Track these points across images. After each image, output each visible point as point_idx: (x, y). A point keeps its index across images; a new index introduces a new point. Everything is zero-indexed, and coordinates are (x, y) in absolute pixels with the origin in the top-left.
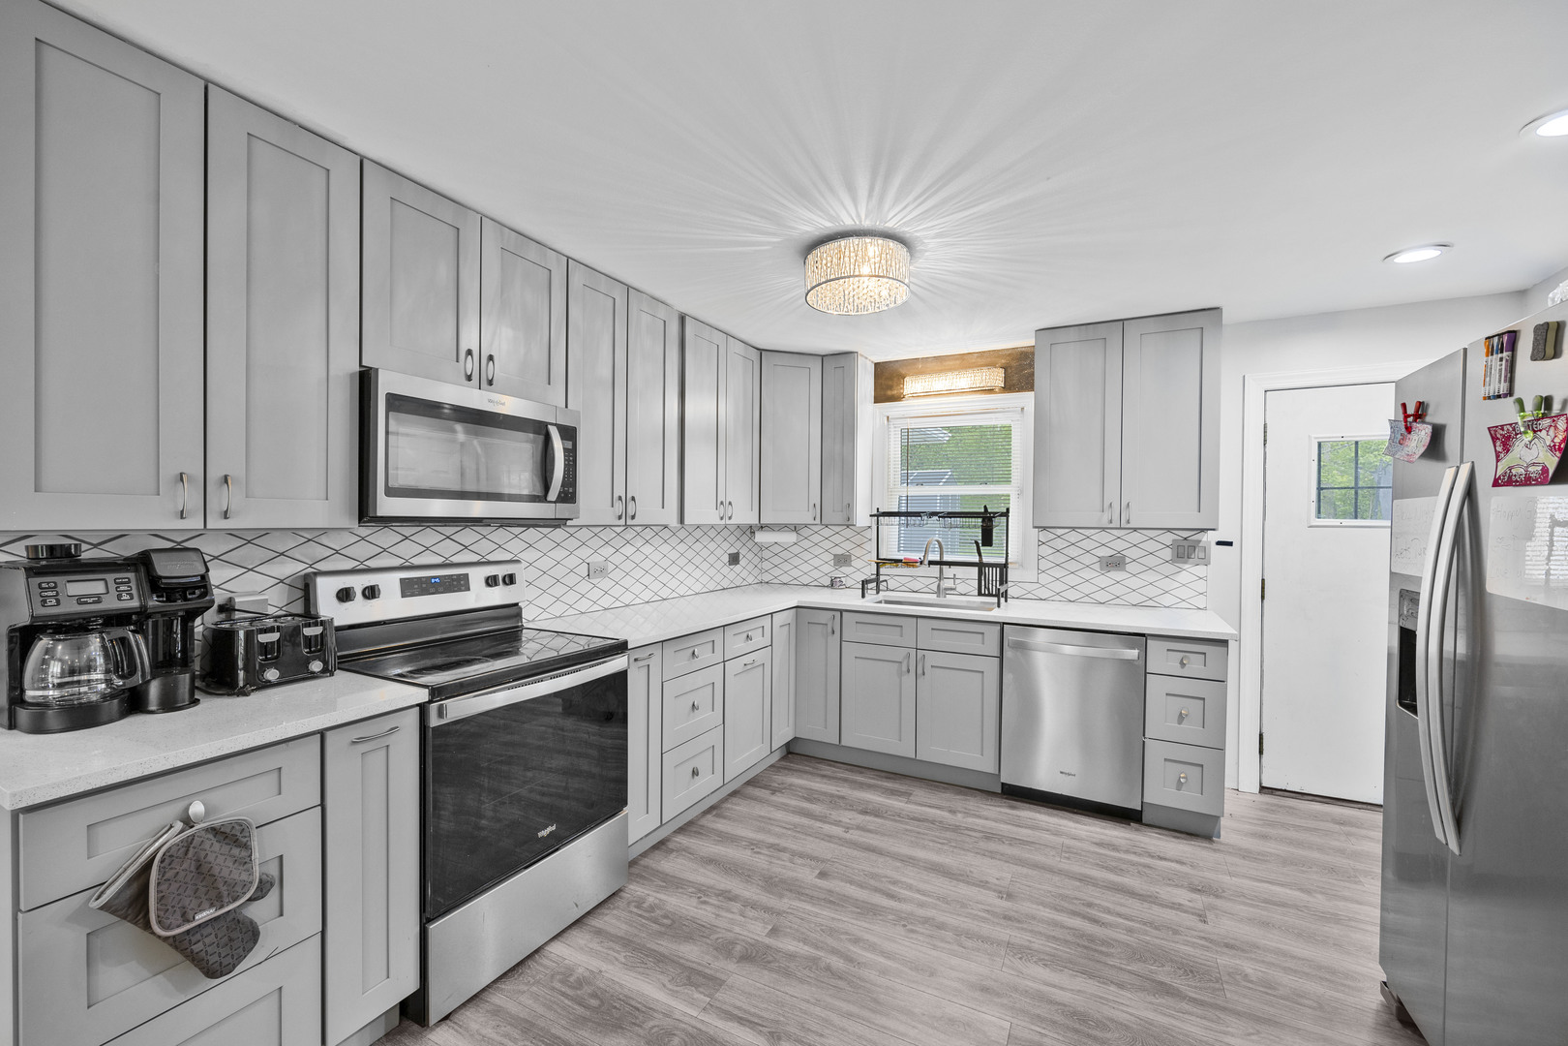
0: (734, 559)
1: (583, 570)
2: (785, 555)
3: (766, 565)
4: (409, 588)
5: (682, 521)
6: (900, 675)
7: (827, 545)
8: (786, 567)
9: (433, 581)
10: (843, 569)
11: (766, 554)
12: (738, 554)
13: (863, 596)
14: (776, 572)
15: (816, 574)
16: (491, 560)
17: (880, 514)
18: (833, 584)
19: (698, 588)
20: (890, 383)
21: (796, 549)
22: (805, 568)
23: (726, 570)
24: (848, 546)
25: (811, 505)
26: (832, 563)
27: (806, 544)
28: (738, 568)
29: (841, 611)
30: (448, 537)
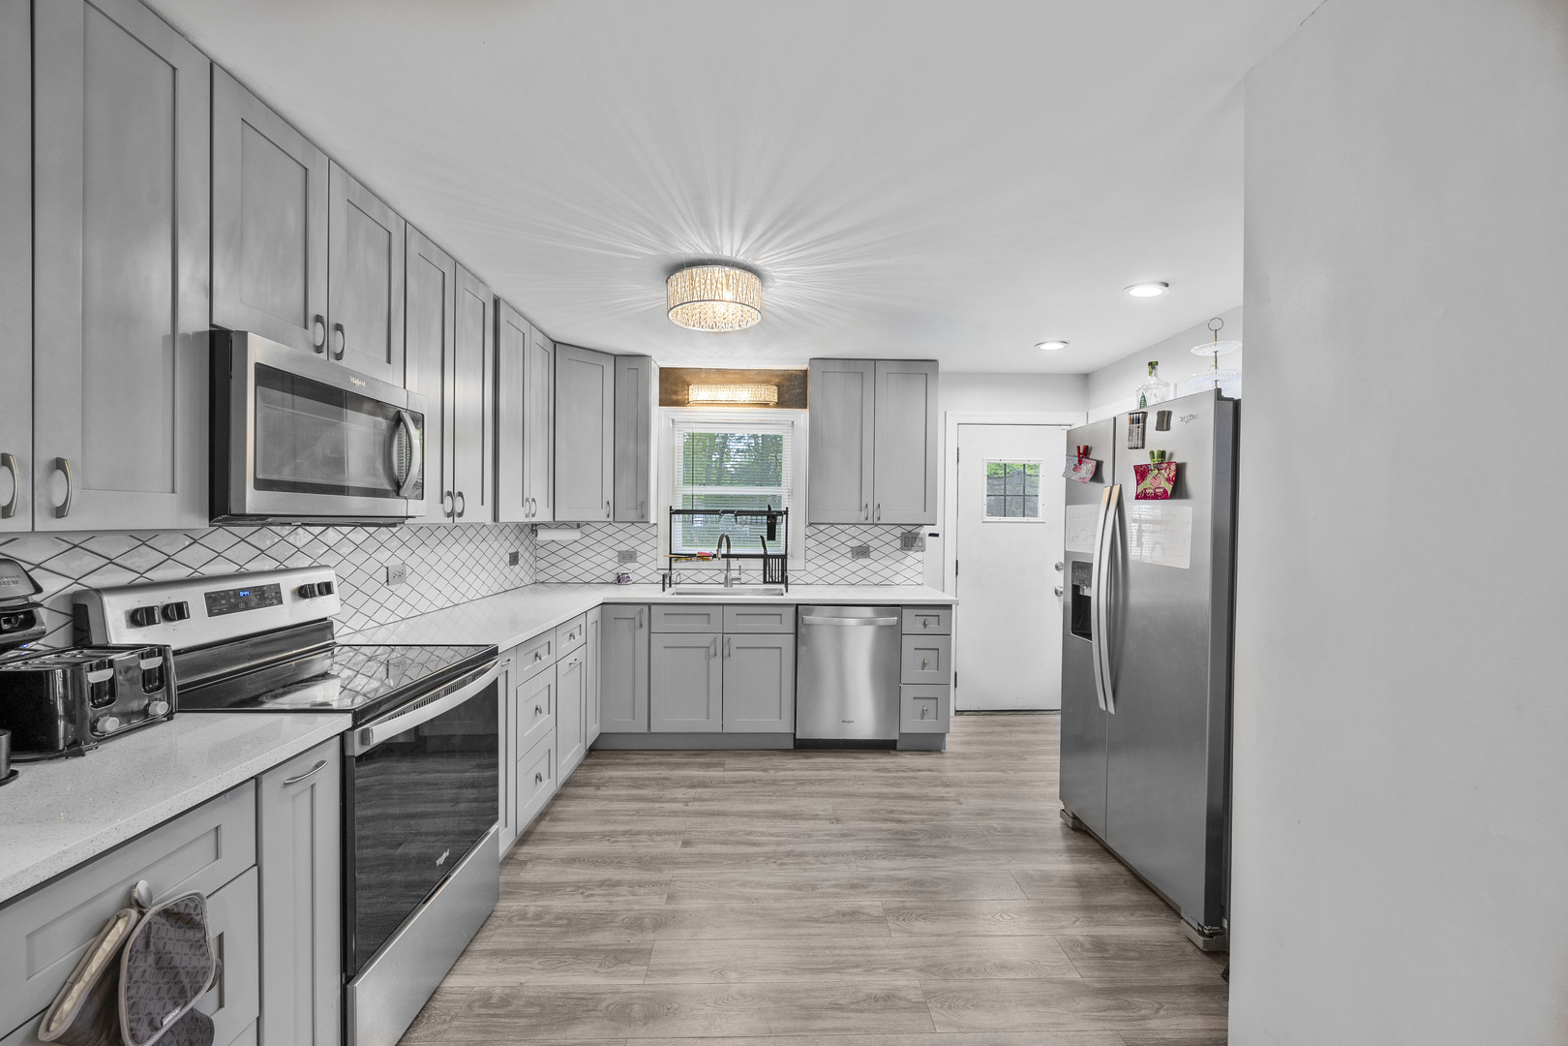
0: (514, 559)
1: (382, 576)
2: (564, 553)
3: (542, 564)
4: (218, 604)
5: (496, 518)
6: (708, 658)
7: (610, 542)
8: (565, 565)
9: (242, 594)
10: (628, 565)
11: (542, 553)
12: (517, 553)
13: (664, 590)
14: (553, 571)
15: (599, 571)
16: (290, 566)
17: (673, 512)
18: (620, 580)
19: (484, 591)
20: (675, 388)
21: (576, 547)
22: (587, 565)
23: (507, 571)
24: (633, 542)
25: (605, 503)
26: (616, 560)
27: (588, 541)
28: (517, 568)
29: (650, 605)
30: (243, 540)
